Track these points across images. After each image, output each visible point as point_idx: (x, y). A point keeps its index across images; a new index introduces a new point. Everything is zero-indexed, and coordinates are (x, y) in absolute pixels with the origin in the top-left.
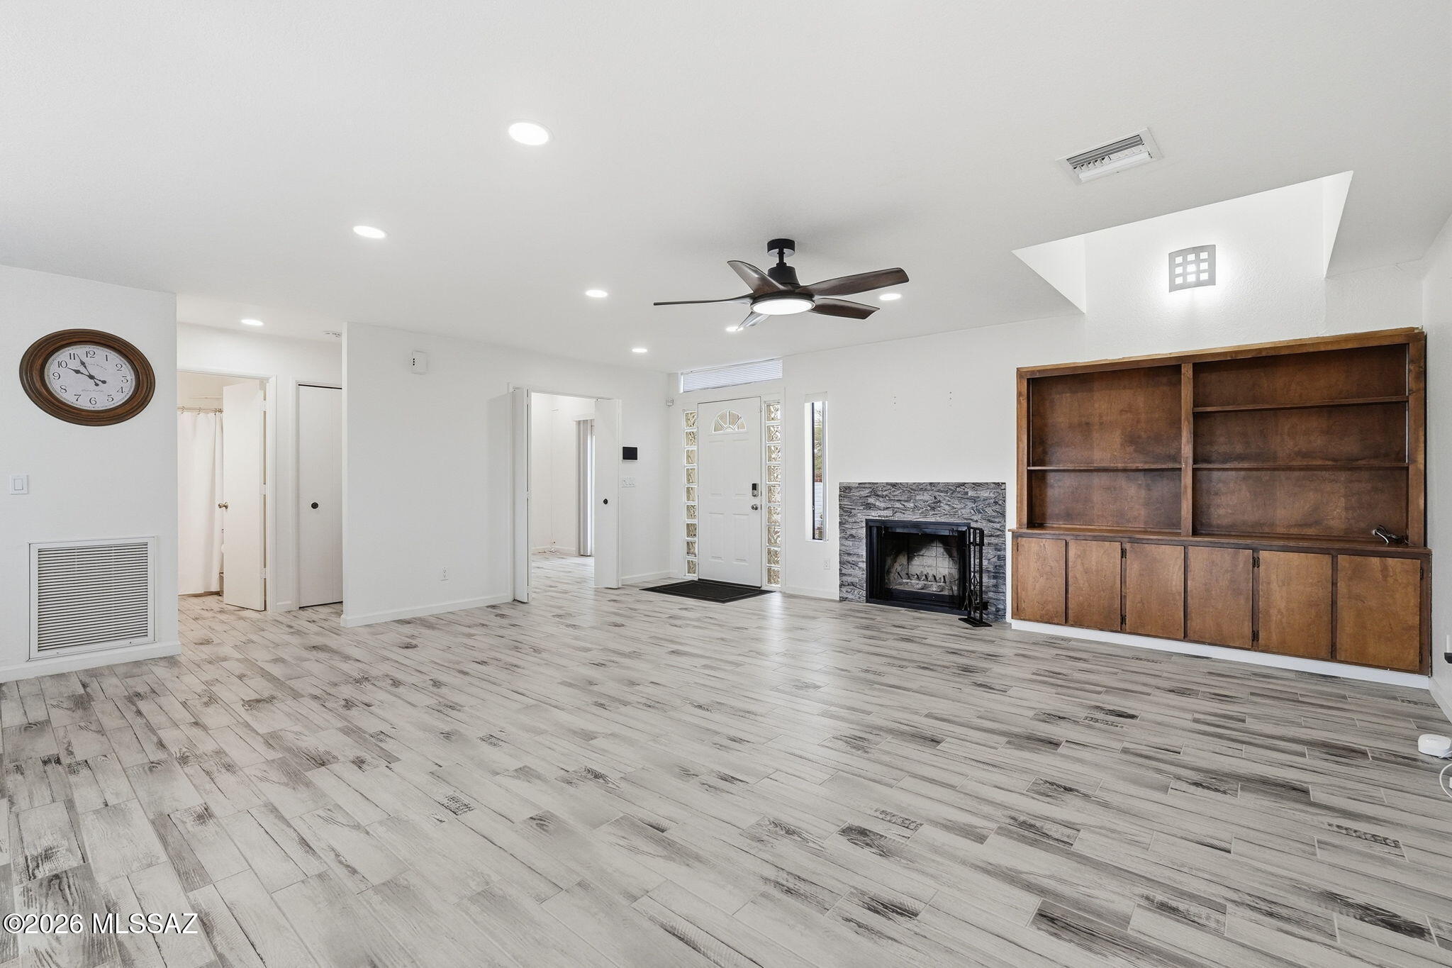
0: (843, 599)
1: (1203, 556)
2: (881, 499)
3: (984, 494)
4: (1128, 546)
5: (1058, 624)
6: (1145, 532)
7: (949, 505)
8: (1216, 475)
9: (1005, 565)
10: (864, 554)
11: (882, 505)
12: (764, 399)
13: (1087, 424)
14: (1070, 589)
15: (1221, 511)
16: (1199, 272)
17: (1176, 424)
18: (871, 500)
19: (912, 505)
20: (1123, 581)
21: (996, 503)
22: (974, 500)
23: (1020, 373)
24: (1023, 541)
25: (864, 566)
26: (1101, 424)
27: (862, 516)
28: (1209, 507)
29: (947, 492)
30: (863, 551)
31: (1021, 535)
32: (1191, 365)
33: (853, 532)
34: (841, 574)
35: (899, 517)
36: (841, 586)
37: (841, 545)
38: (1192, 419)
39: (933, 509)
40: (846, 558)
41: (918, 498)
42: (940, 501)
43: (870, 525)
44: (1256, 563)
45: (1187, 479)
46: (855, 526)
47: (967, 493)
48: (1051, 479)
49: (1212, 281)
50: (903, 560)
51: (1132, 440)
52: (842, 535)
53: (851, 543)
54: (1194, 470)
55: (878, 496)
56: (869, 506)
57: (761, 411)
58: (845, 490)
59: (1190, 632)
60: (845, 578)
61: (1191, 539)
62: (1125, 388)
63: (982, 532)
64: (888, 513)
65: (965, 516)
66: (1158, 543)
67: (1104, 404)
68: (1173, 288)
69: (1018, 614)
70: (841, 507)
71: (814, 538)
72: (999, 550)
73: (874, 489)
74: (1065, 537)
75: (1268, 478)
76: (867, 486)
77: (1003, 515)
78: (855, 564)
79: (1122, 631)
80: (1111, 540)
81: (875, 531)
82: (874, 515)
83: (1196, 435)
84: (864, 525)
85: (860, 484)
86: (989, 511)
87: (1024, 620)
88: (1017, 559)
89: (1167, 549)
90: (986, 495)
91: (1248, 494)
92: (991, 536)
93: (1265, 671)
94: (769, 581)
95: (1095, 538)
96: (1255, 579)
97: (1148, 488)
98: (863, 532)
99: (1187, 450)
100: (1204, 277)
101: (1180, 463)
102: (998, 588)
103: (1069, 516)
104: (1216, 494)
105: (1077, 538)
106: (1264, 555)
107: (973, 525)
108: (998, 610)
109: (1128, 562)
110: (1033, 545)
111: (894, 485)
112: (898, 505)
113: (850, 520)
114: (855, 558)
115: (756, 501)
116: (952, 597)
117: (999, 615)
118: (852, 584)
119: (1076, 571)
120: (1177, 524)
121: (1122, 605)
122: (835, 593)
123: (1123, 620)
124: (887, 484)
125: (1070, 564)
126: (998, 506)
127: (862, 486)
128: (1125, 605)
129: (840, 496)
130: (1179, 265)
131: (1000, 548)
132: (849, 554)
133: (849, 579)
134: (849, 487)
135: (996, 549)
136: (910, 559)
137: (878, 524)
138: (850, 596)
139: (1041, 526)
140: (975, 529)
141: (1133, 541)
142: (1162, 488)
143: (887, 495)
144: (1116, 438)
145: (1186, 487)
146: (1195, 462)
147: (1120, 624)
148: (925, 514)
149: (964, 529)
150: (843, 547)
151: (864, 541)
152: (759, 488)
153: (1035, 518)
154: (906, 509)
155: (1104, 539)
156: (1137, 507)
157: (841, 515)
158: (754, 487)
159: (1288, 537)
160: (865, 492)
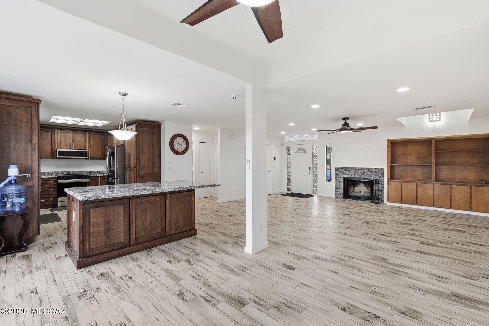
0: (336, 198)
1: (438, 186)
2: (348, 172)
3: (378, 171)
4: (418, 184)
5: (399, 203)
6: (422, 181)
7: (368, 173)
8: (440, 167)
9: (384, 189)
10: (343, 186)
11: (348, 173)
12: (312, 144)
13: (406, 153)
14: (403, 195)
15: (442, 176)
16: (436, 118)
17: (430, 154)
18: (345, 172)
19: (357, 173)
20: (417, 192)
21: (381, 173)
22: (375, 172)
23: (388, 141)
24: (390, 183)
25: (343, 189)
26: (410, 153)
27: (342, 176)
28: (439, 174)
29: (367, 170)
30: (342, 185)
31: (389, 181)
32: (435, 140)
33: (340, 180)
34: (336, 191)
35: (353, 176)
36: (336, 194)
37: (336, 183)
38: (434, 153)
39: (363, 174)
40: (337, 187)
41: (359, 171)
42: (365, 172)
43: (344, 178)
44: (451, 188)
45: (434, 168)
46: (340, 178)
47: (373, 170)
48: (396, 167)
49: (440, 120)
50: (352, 187)
51: (418, 158)
52: (336, 181)
53: (339, 183)
54: (435, 166)
55: (347, 171)
56: (344, 173)
57: (311, 148)
58: (337, 169)
59: (435, 205)
60: (337, 192)
61: (434, 182)
62: (416, 145)
63: (378, 180)
64: (350, 175)
65: (373, 176)
66: (426, 183)
67: (410, 149)
68: (430, 121)
69: (388, 200)
70: (336, 174)
71: (327, 182)
72: (382, 185)
73: (346, 169)
74: (402, 182)
75: (454, 168)
76: (343, 168)
77: (383, 176)
78: (340, 188)
79: (417, 205)
80: (414, 182)
81: (346, 180)
82: (346, 176)
83: (435, 157)
84: (343, 178)
85: (341, 168)
86: (379, 175)
87: (390, 202)
88: (388, 187)
89: (429, 185)
90: (379, 171)
91: (449, 172)
92: (380, 181)
93: (454, 214)
94: (313, 193)
95: (409, 182)
96: (451, 192)
97: (423, 170)
98: (342, 180)
99: (433, 161)
100: (438, 119)
101: (432, 164)
102: (382, 195)
103: (401, 176)
104: (441, 171)
105: (405, 182)
106: (453, 186)
107: (375, 178)
108: (382, 200)
109: (418, 188)
110: (393, 184)
111: (352, 168)
112: (353, 173)
113: (338, 177)
114: (340, 187)
115: (310, 172)
116: (368, 197)
117: (382, 201)
118: (339, 194)
119: (404, 191)
120: (431, 179)
121: (417, 199)
122: (334, 196)
123: (417, 202)
124: (350, 168)
125: (403, 188)
126: (382, 174)
127: (342, 168)
128: (418, 198)
129: (336, 171)
130: (431, 116)
131: (382, 184)
132: (338, 186)
133: (338, 192)
134: (338, 168)
135: (381, 185)
136: (354, 187)
137: (347, 178)
138: (339, 197)
139: (393, 179)
140: (376, 180)
141: (419, 183)
142: (426, 170)
143: (350, 171)
144: (414, 157)
145: (433, 170)
146: (435, 164)
147: (417, 203)
148: (361, 176)
149: (372, 179)
150: (337, 184)
151: (343, 183)
152: (311, 168)
153: (392, 177)
154: (355, 174)
155: (412, 182)
156: (419, 174)
157: (336, 176)
158: (309, 168)
159: (459, 182)
160: (343, 170)
